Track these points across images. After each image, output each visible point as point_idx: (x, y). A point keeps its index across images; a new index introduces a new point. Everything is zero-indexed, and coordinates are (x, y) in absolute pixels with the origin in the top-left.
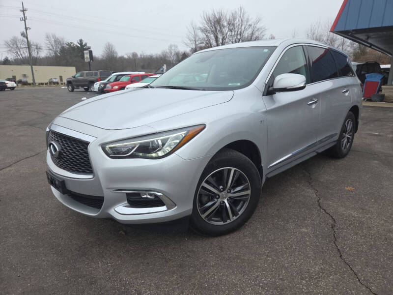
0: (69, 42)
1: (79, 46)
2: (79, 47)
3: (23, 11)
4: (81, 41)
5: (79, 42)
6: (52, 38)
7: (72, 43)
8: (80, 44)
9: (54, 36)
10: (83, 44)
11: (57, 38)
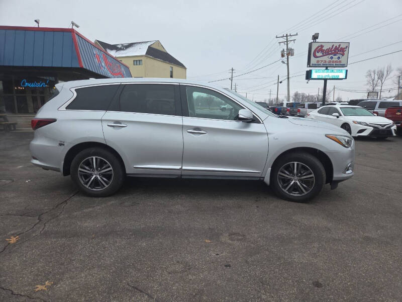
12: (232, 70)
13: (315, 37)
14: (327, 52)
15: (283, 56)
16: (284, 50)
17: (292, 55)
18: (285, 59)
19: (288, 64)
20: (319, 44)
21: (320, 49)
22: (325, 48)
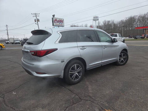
12: (7, 26)
13: (54, 16)
14: (58, 22)
15: (35, 21)
16: (35, 19)
17: (39, 21)
18: (36, 22)
19: (38, 25)
20: (55, 19)
21: (56, 20)
22: (57, 20)
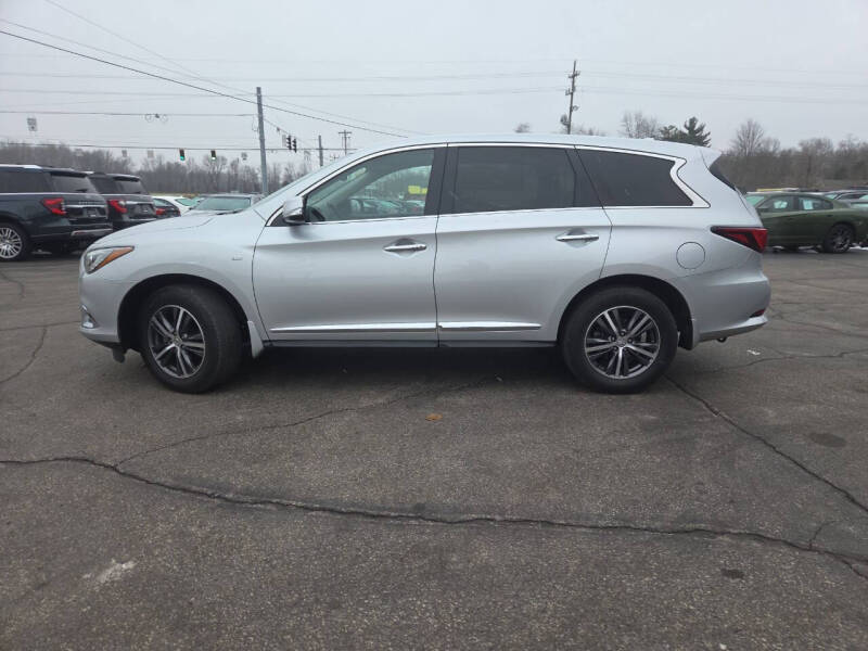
0: (667, 126)
1: (686, 131)
2: (685, 134)
3: (573, 77)
4: (693, 121)
5: (688, 124)
6: (634, 120)
7: (672, 127)
8: (688, 129)
9: (638, 117)
10: (697, 127)
11: (644, 121)
